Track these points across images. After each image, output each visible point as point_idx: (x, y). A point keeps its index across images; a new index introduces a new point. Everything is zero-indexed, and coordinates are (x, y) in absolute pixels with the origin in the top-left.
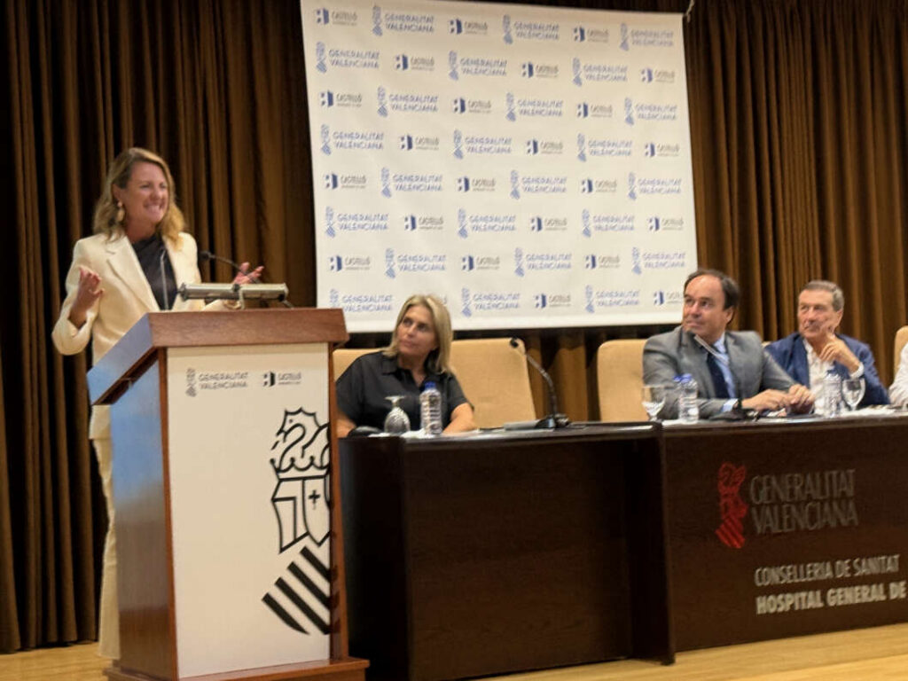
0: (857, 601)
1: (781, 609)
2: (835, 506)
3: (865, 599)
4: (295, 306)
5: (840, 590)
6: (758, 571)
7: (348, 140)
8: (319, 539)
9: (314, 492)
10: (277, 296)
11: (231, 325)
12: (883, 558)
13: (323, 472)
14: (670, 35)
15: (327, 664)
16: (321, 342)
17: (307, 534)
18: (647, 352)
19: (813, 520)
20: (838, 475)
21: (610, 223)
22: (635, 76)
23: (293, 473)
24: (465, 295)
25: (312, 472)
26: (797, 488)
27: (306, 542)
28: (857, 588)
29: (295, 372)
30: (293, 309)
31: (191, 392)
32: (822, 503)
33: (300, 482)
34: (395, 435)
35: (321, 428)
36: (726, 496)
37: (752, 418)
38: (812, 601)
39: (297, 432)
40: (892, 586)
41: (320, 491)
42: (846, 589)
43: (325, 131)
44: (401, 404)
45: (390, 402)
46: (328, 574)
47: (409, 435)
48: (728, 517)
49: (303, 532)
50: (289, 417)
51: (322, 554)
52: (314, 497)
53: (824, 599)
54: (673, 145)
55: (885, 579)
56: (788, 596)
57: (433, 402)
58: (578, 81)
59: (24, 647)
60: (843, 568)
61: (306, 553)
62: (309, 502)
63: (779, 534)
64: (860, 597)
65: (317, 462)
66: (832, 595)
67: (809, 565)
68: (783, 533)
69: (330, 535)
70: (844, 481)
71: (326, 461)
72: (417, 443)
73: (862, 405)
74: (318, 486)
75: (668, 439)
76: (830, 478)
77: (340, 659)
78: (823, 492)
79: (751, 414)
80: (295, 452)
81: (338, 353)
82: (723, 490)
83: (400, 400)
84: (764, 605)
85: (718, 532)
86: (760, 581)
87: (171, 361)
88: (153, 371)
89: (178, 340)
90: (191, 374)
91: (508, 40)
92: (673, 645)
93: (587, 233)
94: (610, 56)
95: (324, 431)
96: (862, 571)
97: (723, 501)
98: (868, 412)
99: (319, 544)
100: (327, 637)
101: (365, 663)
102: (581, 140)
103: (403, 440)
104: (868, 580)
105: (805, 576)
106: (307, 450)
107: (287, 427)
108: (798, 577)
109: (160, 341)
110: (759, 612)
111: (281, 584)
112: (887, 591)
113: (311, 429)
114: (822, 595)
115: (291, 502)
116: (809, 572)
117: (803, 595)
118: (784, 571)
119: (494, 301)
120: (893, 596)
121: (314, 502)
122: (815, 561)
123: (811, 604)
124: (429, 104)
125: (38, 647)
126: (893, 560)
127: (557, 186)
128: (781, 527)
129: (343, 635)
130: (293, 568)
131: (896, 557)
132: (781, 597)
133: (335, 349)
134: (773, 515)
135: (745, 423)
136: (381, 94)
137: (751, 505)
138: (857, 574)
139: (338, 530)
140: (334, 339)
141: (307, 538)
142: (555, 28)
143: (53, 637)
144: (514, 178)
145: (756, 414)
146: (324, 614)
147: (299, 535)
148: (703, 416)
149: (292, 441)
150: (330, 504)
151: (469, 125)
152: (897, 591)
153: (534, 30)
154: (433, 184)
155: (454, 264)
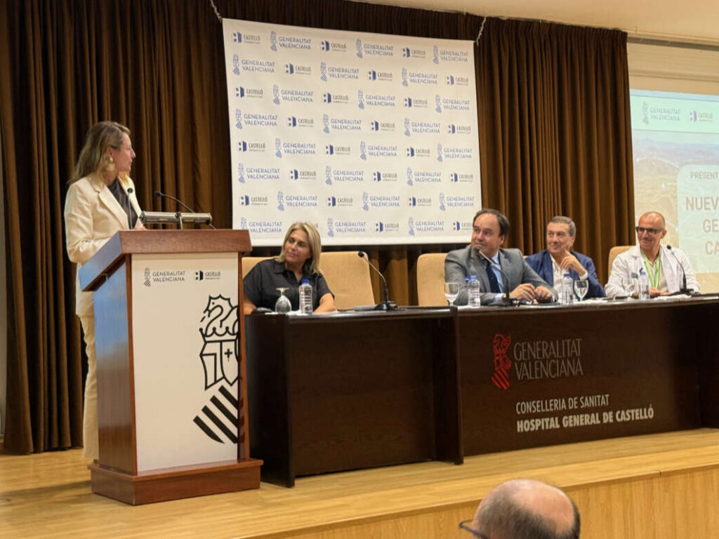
0: (582, 424)
1: (532, 429)
2: (568, 362)
3: (587, 422)
4: (217, 228)
5: (571, 417)
6: (518, 404)
7: (254, 120)
8: (231, 382)
9: (228, 350)
10: (204, 221)
11: (174, 239)
12: (599, 396)
13: (234, 337)
14: (466, 54)
15: (236, 463)
16: (234, 252)
17: (224, 377)
18: (447, 261)
19: (554, 372)
20: (571, 343)
21: (425, 177)
22: (442, 80)
23: (214, 337)
24: (330, 222)
25: (227, 337)
26: (544, 351)
27: (223, 383)
28: (582, 416)
29: (216, 271)
30: (215, 230)
31: (147, 283)
32: (560, 360)
33: (219, 344)
34: (281, 313)
35: (233, 308)
36: (498, 355)
37: (515, 304)
38: (553, 424)
39: (218, 311)
40: (605, 414)
41: (232, 350)
42: (575, 417)
43: (238, 114)
44: (286, 294)
45: (279, 292)
46: (237, 404)
47: (291, 313)
48: (500, 369)
49: (221, 376)
50: (212, 301)
51: (233, 391)
52: (228, 353)
53: (560, 423)
54: (467, 126)
55: (599, 410)
56: (537, 420)
57: (307, 293)
58: (405, 83)
59: (36, 451)
60: (573, 403)
61: (222, 390)
62: (225, 357)
63: (533, 380)
64: (584, 421)
65: (231, 331)
66: (566, 420)
67: (551, 401)
68: (535, 380)
69: (239, 378)
70: (575, 346)
71: (236, 330)
72: (296, 319)
73: (587, 297)
74: (230, 346)
75: (461, 318)
76: (566, 343)
77: (244, 460)
78: (561, 354)
79: (515, 302)
80: (216, 324)
81: (244, 259)
82: (497, 352)
83: (285, 291)
84: (522, 426)
85: (493, 378)
86: (519, 410)
87: (134, 263)
88: (123, 269)
89: (139, 249)
90: (147, 271)
91: (360, 55)
92: (462, 452)
93: (410, 183)
94: (427, 68)
95: (235, 311)
96: (586, 404)
97: (497, 358)
98: (590, 302)
99: (231, 385)
100: (236, 446)
101: (261, 462)
102: (407, 122)
103: (288, 317)
104: (588, 411)
105: (549, 407)
106: (224, 323)
107: (210, 308)
108: (544, 408)
109: (127, 250)
110: (519, 431)
111: (206, 410)
112: (601, 418)
113: (227, 309)
114: (559, 419)
115: (213, 357)
116: (551, 405)
117: (547, 420)
118: (535, 404)
119: (348, 227)
120: (605, 421)
121: (228, 357)
122: (554, 398)
123: (552, 426)
124: (307, 97)
125: (45, 451)
126: (605, 398)
127: (391, 152)
128: (533, 375)
129: (246, 445)
130: (214, 400)
131: (607, 396)
132: (532, 421)
133: (242, 257)
134: (528, 367)
135: (510, 308)
136: (276, 90)
137: (513, 360)
138: (582, 407)
139: (244, 375)
140: (243, 249)
141: (224, 380)
142: (390, 48)
143: (55, 445)
144: (363, 145)
145: (518, 302)
146: (234, 429)
147: (218, 378)
148: (483, 304)
149: (214, 316)
150: (239, 358)
151: (333, 111)
152: (608, 417)
153: (377, 49)
154: (309, 150)
155: (323, 202)
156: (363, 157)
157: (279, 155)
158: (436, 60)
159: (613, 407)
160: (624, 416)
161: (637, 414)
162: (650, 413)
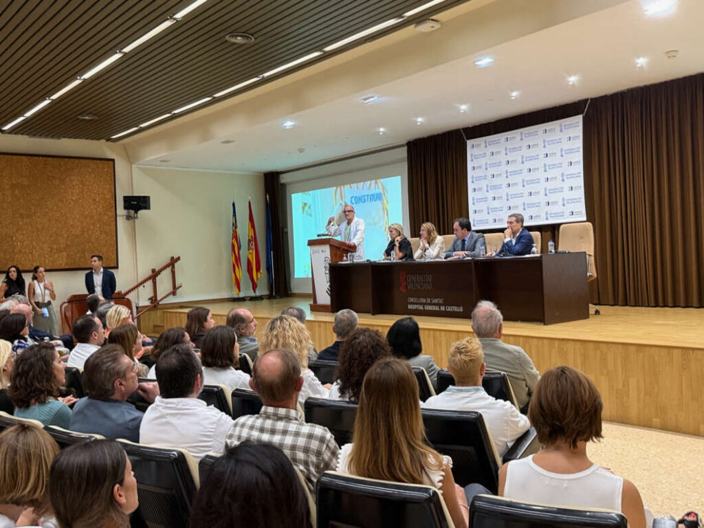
1: (413, 308)
2: (427, 284)
3: (434, 309)
5: (428, 306)
6: (408, 298)
12: (439, 299)
14: (578, 123)
19: (421, 287)
20: (428, 276)
21: (554, 191)
22: (565, 140)
26: (418, 279)
28: (432, 306)
32: (424, 283)
35: (330, 261)
36: (401, 279)
38: (421, 308)
48: (402, 284)
50: (325, 258)
53: (424, 308)
55: (439, 305)
60: (429, 300)
66: (426, 307)
67: (420, 299)
68: (414, 290)
70: (429, 278)
76: (426, 277)
78: (424, 280)
82: (401, 277)
86: (409, 301)
93: (546, 195)
94: (557, 135)
96: (433, 302)
104: (435, 304)
110: (409, 308)
112: (440, 308)
113: (328, 261)
115: (327, 274)
117: (419, 306)
118: (415, 299)
127: (538, 181)
128: (414, 288)
131: (442, 299)
132: (414, 305)
134: (412, 285)
137: (407, 282)
142: (536, 132)
151: (510, 168)
152: (443, 308)
153: (530, 134)
154: (500, 187)
155: (506, 209)
156: (524, 186)
157: (488, 191)
158: (561, 131)
159: (445, 304)
160: (450, 309)
161: (455, 309)
162: (461, 309)
